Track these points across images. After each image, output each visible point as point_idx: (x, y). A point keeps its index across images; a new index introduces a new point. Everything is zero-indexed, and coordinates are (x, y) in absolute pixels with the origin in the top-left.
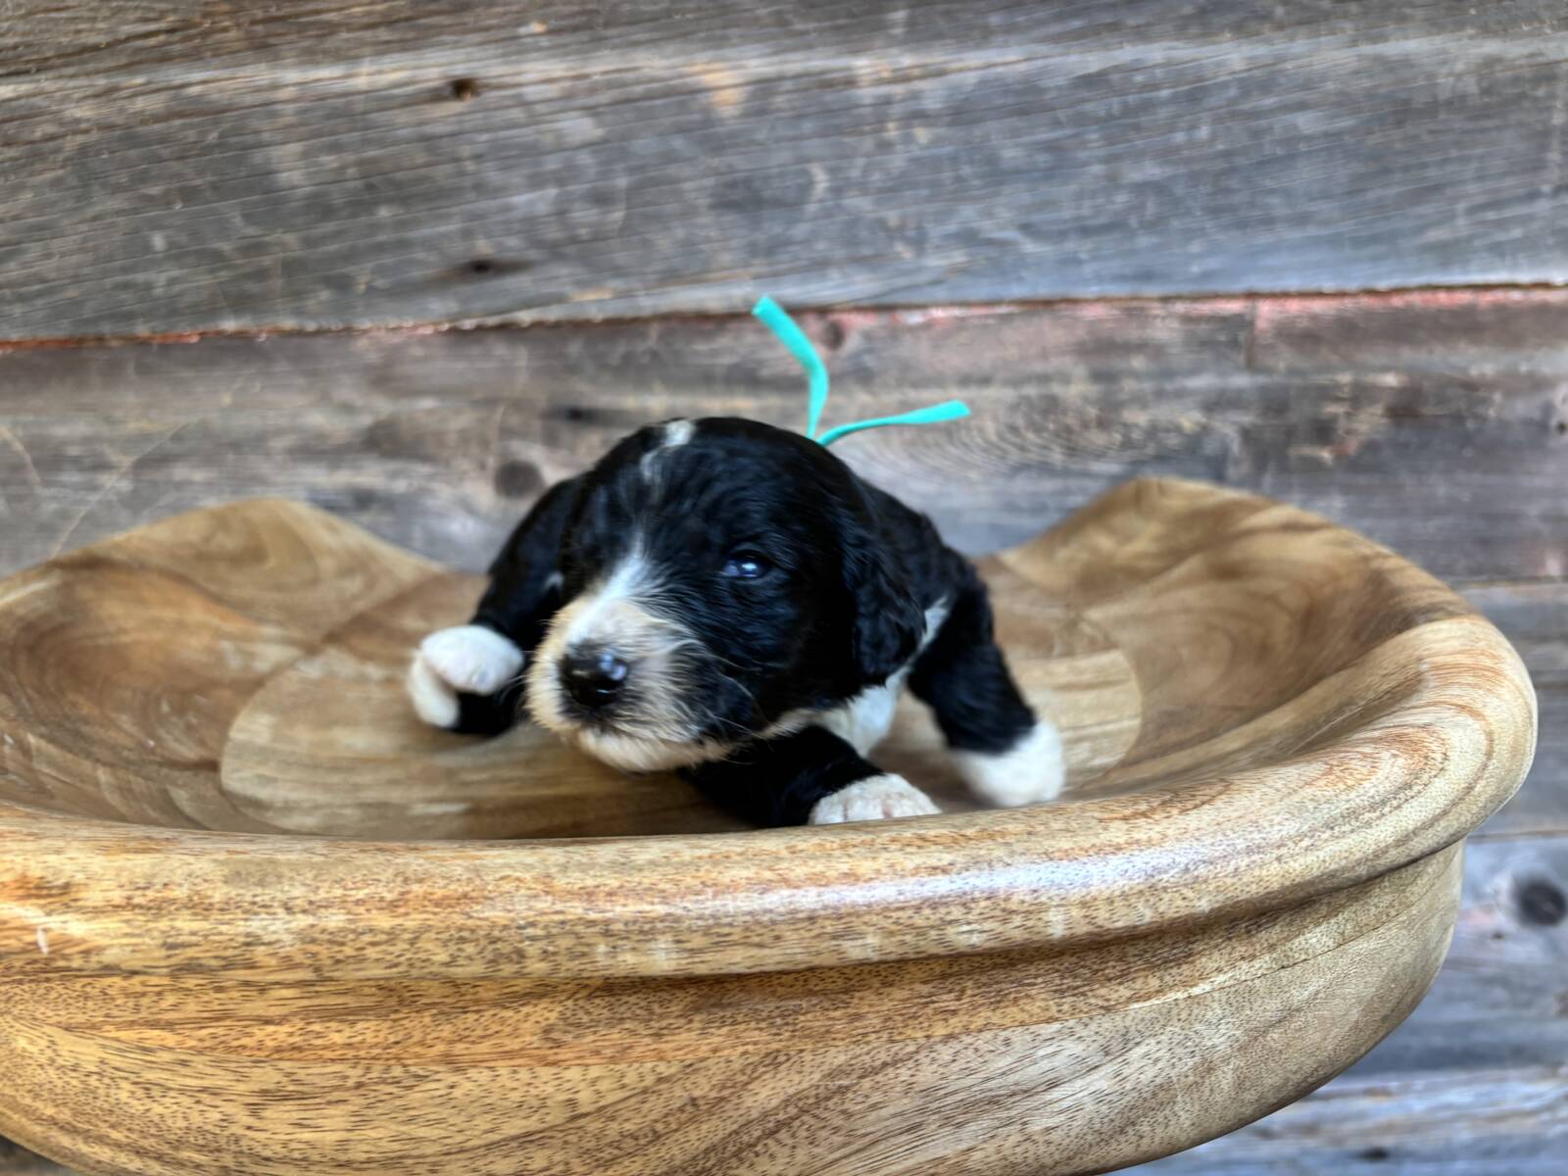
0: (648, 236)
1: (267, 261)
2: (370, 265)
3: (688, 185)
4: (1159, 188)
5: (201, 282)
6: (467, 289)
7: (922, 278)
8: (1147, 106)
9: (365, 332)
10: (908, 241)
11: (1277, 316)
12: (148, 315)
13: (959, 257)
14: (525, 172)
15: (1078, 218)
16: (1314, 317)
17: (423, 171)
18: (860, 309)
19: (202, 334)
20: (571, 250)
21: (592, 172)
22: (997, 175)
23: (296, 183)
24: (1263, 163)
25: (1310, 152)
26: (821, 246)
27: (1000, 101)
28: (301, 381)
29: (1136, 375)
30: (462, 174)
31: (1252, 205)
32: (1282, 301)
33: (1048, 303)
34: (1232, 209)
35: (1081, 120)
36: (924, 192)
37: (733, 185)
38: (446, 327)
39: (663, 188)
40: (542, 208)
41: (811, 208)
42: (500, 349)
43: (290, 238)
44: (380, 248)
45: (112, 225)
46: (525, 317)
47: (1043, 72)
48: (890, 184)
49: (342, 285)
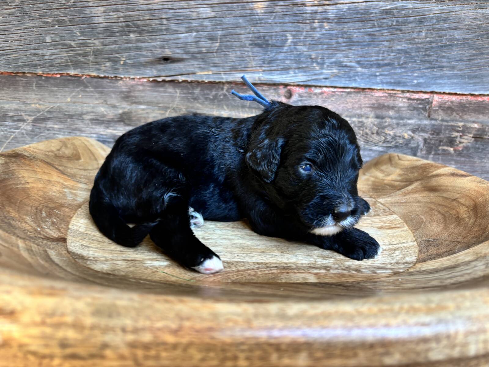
0: (227, 53)
1: (88, 50)
2: (125, 55)
3: (242, 36)
4: (406, 52)
5: (63, 55)
6: (160, 67)
7: (322, 77)
8: (405, 23)
9: (122, 78)
10: (318, 63)
11: (440, 100)
12: (42, 66)
13: (335, 71)
14: (184, 25)
15: (377, 60)
16: (452, 102)
17: (148, 21)
18: (298, 86)
19: (61, 74)
20: (199, 56)
21: (209, 28)
22: (351, 43)
23: (100, 22)
24: (442, 46)
25: (458, 44)
26: (287, 62)
27: (354, 16)
28: (97, 95)
29: (391, 118)
30: (162, 24)
31: (437, 61)
32: (443, 95)
33: (364, 89)
34: (430, 62)
35: (381, 26)
36: (325, 46)
37: (259, 38)
38: (151, 79)
39: (234, 36)
40: (190, 40)
41: (286, 48)
42: (170, 89)
43: (97, 42)
44: (130, 49)
45: (32, 31)
46: (181, 79)
47: (370, 8)
48: (314, 42)
49: (115, 61)
